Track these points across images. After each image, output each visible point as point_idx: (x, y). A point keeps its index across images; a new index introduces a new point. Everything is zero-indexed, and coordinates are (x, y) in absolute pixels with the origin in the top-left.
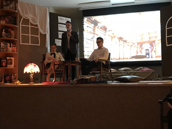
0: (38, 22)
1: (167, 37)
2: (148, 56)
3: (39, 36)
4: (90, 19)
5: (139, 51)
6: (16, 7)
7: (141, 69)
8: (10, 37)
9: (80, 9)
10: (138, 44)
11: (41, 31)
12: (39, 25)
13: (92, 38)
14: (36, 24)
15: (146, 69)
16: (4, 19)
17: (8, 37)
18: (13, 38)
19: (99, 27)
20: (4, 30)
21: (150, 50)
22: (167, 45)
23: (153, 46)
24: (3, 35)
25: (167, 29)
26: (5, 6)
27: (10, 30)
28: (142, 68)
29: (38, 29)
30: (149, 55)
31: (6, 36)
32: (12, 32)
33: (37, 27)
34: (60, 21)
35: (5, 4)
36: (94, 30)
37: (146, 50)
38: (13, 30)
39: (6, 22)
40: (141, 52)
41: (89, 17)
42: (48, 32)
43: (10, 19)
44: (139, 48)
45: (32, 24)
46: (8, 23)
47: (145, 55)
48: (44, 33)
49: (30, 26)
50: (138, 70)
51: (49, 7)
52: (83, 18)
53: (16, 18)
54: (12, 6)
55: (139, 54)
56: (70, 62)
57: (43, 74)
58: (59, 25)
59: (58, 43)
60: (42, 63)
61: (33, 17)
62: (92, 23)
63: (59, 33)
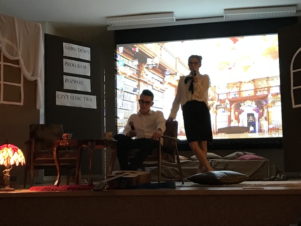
0: (20, 54)
1: (292, 88)
2: (252, 129)
3: (21, 85)
4: (131, 50)
5: (233, 118)
7: (239, 156)
9: (109, 29)
10: (232, 102)
11: (27, 73)
12: (22, 62)
13: (135, 90)
14: (17, 58)
15: (249, 156)
19: (150, 67)
21: (256, 115)
22: (294, 106)
23: (262, 108)
25: (292, 72)
28: (241, 153)
29: (19, 70)
30: (254, 126)
33: (18, 65)
34: (66, 53)
36: (139, 73)
37: (249, 115)
40: (237, 119)
41: (129, 45)
42: (41, 76)
44: (233, 111)
45: (6, 59)
47: (246, 125)
48: (33, 79)
49: (2, 63)
50: (233, 158)
51: (43, 23)
52: (115, 49)
56: (91, 141)
57: (32, 167)
58: (65, 60)
59: (63, 100)
60: (29, 143)
61: (10, 43)
62: (134, 58)
63: (65, 77)
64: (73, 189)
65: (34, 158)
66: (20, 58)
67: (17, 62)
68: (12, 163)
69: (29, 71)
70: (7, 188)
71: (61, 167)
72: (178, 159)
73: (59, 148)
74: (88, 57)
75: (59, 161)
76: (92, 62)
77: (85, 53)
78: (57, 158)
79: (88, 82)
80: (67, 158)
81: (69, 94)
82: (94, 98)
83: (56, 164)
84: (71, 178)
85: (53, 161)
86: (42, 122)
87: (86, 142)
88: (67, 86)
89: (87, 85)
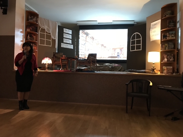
1: (131, 45)
2: (118, 57)
3: (51, 41)
4: (84, 32)
5: (113, 54)
6: (37, 20)
8: (33, 40)
9: (78, 25)
10: (113, 49)
11: (52, 37)
12: (51, 33)
13: (85, 44)
15: (116, 65)
16: (29, 28)
17: (31, 40)
18: (34, 41)
19: (90, 37)
20: (29, 35)
21: (120, 53)
22: (131, 51)
23: (122, 51)
24: (28, 39)
25: (131, 40)
26: (30, 19)
27: (33, 35)
28: (114, 64)
29: (50, 36)
30: (119, 56)
31: (30, 39)
32: (34, 37)
34: (64, 31)
35: (30, 18)
36: (86, 38)
37: (118, 53)
38: (34, 35)
39: (30, 30)
41: (83, 30)
43: (33, 28)
44: (113, 51)
45: (47, 33)
46: (32, 31)
47: (117, 56)
48: (54, 39)
49: (45, 34)
51: (58, 22)
52: (79, 31)
53: (37, 28)
54: (34, 19)
55: (113, 55)
56: (71, 58)
57: (54, 65)
58: (64, 34)
59: (63, 45)
60: (53, 58)
61: (48, 28)
62: (85, 34)
63: (64, 39)
64: (66, 71)
65: (54, 62)
66: (51, 32)
67: (50, 33)
68: (48, 63)
69: (53, 36)
70: (47, 70)
71: (62, 65)
72: (96, 65)
73: (62, 59)
74: (71, 33)
75: (62, 63)
76: (72, 35)
77: (70, 32)
78: (61, 62)
79: (71, 41)
80: (64, 62)
81: (65, 44)
82: (72, 46)
83: (61, 64)
84: (65, 69)
85: (60, 63)
86: (57, 52)
87: (70, 58)
88: (64, 41)
89: (70, 42)
